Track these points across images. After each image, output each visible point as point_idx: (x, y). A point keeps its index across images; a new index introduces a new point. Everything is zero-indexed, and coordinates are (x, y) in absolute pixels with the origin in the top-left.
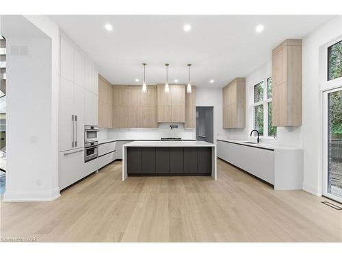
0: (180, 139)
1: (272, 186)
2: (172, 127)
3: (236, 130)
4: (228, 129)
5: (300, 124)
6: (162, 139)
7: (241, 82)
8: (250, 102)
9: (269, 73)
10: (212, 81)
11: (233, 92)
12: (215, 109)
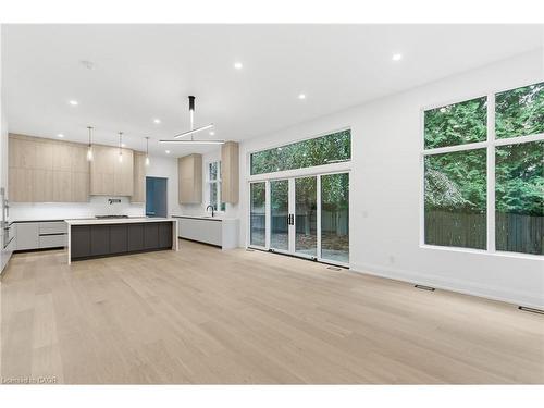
0: (126, 217)
1: (221, 247)
2: (111, 201)
3: (193, 205)
4: (184, 204)
5: (238, 202)
6: (99, 217)
7: (198, 158)
8: (207, 179)
9: (220, 159)
10: (168, 152)
11: (190, 166)
12: (169, 181)
